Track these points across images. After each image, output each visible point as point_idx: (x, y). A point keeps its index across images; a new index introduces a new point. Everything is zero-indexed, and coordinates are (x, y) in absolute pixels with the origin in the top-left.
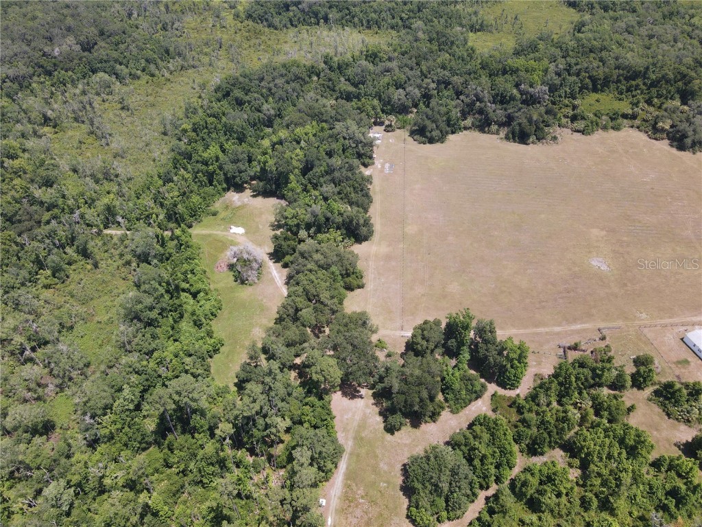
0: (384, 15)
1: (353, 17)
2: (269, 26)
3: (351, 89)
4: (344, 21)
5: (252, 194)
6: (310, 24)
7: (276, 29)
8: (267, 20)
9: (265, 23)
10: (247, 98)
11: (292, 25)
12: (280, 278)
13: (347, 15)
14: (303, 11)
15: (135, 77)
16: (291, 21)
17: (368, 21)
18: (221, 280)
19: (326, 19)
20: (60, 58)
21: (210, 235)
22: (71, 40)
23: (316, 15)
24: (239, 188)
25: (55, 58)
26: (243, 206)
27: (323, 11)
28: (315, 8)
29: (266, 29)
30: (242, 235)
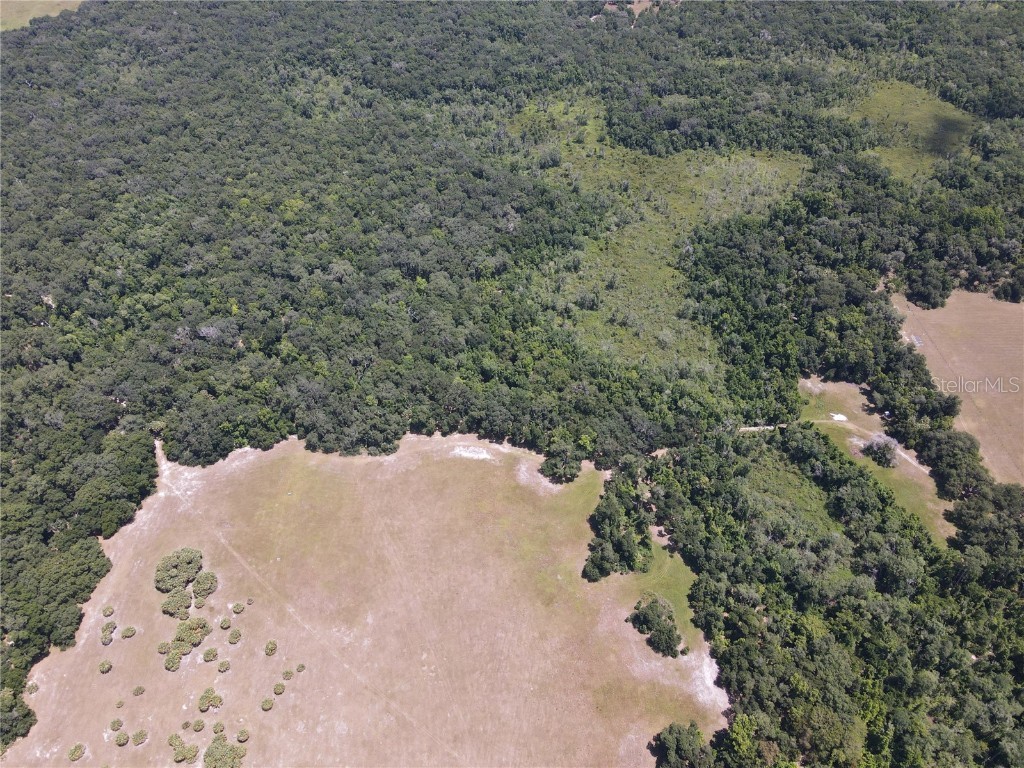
0: (773, 133)
1: (739, 136)
2: (651, 154)
5: (819, 379)
6: (694, 148)
7: (660, 156)
9: (645, 149)
11: (676, 150)
14: (684, 134)
17: (759, 142)
19: (711, 140)
23: (699, 137)
27: (706, 133)
28: (699, 129)
29: (648, 157)
30: (846, 422)
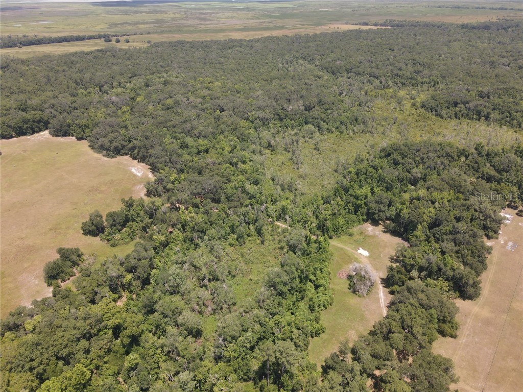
1: (513, 120)
2: (437, 115)
3: (493, 173)
4: (503, 122)
5: (383, 230)
6: (472, 119)
7: (442, 118)
8: (436, 111)
9: (434, 113)
10: (403, 161)
11: (456, 117)
12: (384, 301)
13: (507, 117)
14: (469, 109)
15: (329, 131)
16: (456, 114)
18: (339, 284)
19: (487, 117)
20: (290, 112)
21: (342, 249)
22: (301, 103)
23: (479, 113)
24: (375, 223)
25: (288, 111)
26: (374, 237)
27: (486, 111)
28: (479, 108)
29: (434, 117)
30: (366, 257)
